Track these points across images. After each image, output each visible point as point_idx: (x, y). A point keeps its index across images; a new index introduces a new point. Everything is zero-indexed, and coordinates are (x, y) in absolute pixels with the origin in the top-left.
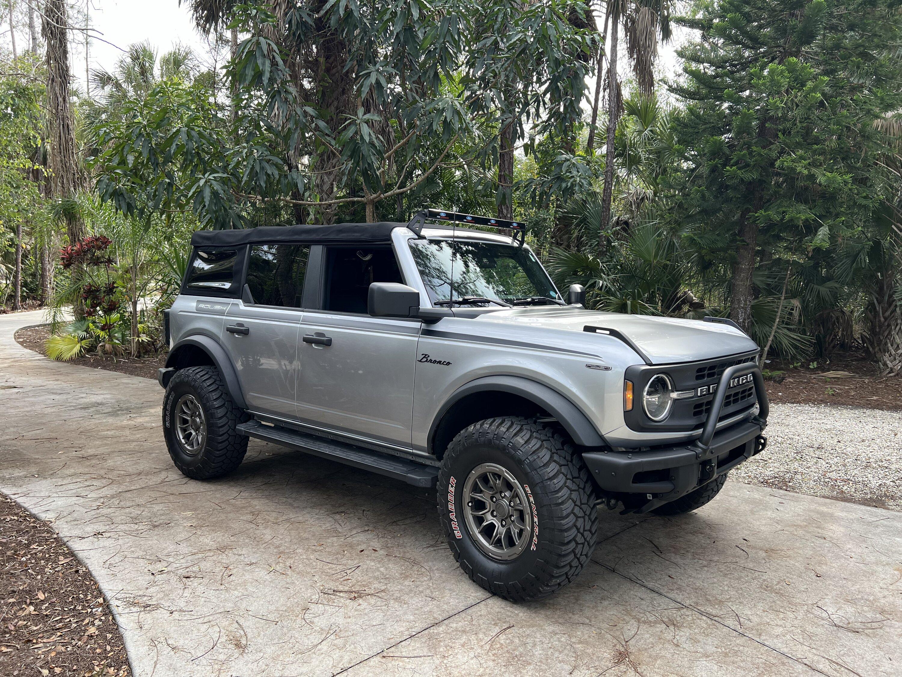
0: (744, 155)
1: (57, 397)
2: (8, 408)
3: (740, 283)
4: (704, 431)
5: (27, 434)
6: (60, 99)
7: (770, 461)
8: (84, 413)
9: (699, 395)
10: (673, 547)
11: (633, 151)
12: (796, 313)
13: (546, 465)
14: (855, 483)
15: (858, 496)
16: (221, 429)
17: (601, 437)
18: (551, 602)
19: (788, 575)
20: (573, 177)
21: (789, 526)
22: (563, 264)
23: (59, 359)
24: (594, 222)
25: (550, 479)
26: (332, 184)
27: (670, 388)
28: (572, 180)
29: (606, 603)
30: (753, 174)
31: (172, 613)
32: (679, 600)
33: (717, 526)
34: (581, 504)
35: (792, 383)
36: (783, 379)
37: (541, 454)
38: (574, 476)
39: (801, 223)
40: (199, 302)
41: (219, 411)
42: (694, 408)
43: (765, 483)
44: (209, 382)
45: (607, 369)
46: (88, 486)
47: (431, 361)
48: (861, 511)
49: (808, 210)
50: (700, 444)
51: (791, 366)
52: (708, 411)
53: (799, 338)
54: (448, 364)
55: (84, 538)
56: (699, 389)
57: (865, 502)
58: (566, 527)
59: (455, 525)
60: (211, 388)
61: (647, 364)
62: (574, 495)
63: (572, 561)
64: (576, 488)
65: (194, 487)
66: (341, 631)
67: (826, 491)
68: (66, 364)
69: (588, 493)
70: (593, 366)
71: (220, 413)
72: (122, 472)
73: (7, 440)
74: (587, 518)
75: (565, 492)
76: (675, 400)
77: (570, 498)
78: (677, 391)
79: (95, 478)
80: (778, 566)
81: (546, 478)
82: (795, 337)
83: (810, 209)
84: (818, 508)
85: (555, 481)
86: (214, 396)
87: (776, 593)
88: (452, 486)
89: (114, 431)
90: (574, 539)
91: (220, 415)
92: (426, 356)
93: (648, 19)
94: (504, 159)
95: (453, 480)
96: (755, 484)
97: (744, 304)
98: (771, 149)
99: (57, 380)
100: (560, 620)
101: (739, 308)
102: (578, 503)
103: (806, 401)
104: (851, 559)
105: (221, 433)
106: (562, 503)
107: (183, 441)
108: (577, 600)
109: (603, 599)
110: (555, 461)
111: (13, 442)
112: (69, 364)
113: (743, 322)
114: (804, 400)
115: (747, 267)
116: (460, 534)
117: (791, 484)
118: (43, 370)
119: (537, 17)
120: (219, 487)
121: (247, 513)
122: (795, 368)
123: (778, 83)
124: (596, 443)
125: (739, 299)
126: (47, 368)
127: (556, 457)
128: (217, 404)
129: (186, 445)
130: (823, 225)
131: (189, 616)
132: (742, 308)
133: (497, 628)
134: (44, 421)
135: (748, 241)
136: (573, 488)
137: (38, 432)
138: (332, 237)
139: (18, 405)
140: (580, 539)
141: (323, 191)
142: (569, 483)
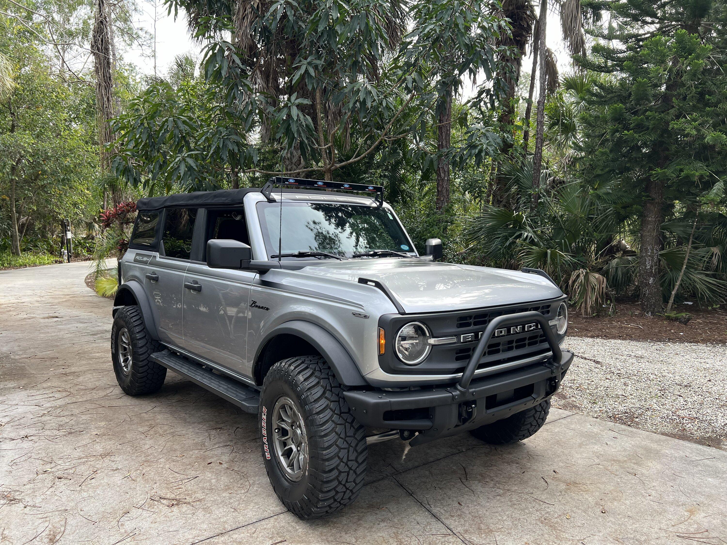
0: (642, 120)
1: (81, 325)
2: (40, 333)
3: (647, 234)
4: (463, 375)
5: (40, 354)
6: (105, 99)
7: (630, 397)
8: (91, 338)
9: (462, 341)
10: (481, 475)
11: (566, 120)
12: (715, 260)
13: (316, 401)
14: (702, 421)
15: (698, 434)
16: (141, 356)
17: (363, 377)
18: (335, 520)
19: (574, 509)
20: (481, 144)
21: (607, 460)
22: (493, 218)
23: (104, 296)
24: (526, 182)
25: (318, 413)
26: (300, 157)
27: (428, 335)
28: (479, 147)
29: (382, 524)
30: (651, 137)
31: (25, 507)
32: (451, 527)
33: (537, 457)
34: (346, 436)
35: (701, 324)
36: (689, 320)
37: (313, 391)
38: (343, 411)
39: (696, 179)
40: (137, 254)
41: (140, 342)
42: (457, 354)
43: (614, 418)
44: (134, 319)
45: (365, 317)
46: (51, 397)
47: (257, 306)
48: (691, 449)
49: (705, 168)
50: (459, 387)
51: (710, 308)
52: (469, 357)
53: (715, 283)
54: (267, 309)
55: (14, 440)
56: (462, 336)
57: (701, 441)
58: (327, 457)
59: (266, 448)
60: (135, 324)
61: (400, 313)
62: (338, 429)
63: (336, 487)
64: (343, 422)
65: (128, 401)
66: (140, 534)
67: (669, 429)
68: (107, 299)
69: (356, 427)
70: (357, 314)
71: (141, 343)
72: (82, 387)
73: (23, 358)
74: (351, 449)
75: (329, 426)
76: (433, 346)
77: (333, 430)
78: (434, 337)
79: (59, 391)
80: (570, 500)
81: (314, 412)
82: (711, 281)
83: (707, 166)
84: (649, 444)
85: (321, 416)
86: (137, 329)
87: (551, 526)
88: (264, 415)
89: (102, 353)
90: (336, 467)
91: (140, 345)
92: (254, 302)
93: (573, 4)
94: (441, 131)
95: (264, 409)
96: (602, 418)
97: (651, 253)
98: (668, 113)
99: (91, 312)
100: (330, 539)
101: (647, 256)
102: (343, 436)
103: (704, 341)
104: (648, 498)
105: (141, 359)
106: (326, 435)
107: (123, 364)
108: (359, 520)
109: (383, 521)
110: (326, 398)
111: (26, 360)
112: (109, 300)
113: (650, 268)
114: (702, 340)
115: (654, 219)
116: (269, 456)
117: (637, 420)
118: (87, 304)
119: (448, 10)
120: (142, 402)
121: (147, 425)
122: (714, 309)
123: (662, 52)
124: (358, 382)
125: (647, 248)
126: (91, 303)
127: (328, 394)
128: (138, 336)
129: (124, 368)
130: (719, 181)
131: (35, 511)
132: (649, 256)
133: (271, 541)
134: (58, 344)
135: (654, 196)
136: (338, 422)
137: (48, 352)
138: (209, 201)
139: (49, 330)
140: (342, 467)
141: (292, 163)
142: (335, 417)
